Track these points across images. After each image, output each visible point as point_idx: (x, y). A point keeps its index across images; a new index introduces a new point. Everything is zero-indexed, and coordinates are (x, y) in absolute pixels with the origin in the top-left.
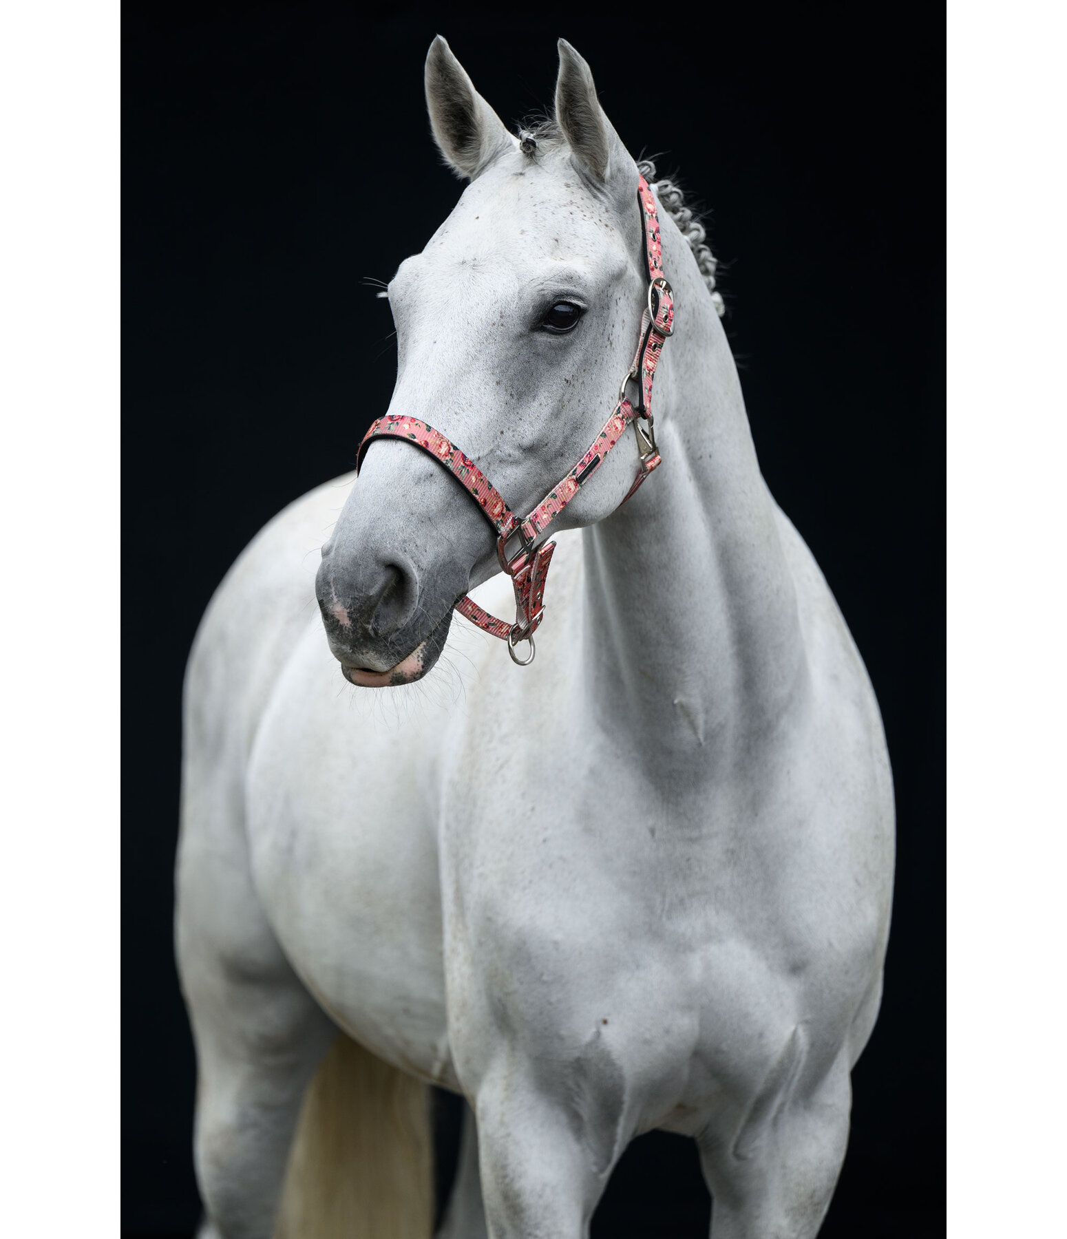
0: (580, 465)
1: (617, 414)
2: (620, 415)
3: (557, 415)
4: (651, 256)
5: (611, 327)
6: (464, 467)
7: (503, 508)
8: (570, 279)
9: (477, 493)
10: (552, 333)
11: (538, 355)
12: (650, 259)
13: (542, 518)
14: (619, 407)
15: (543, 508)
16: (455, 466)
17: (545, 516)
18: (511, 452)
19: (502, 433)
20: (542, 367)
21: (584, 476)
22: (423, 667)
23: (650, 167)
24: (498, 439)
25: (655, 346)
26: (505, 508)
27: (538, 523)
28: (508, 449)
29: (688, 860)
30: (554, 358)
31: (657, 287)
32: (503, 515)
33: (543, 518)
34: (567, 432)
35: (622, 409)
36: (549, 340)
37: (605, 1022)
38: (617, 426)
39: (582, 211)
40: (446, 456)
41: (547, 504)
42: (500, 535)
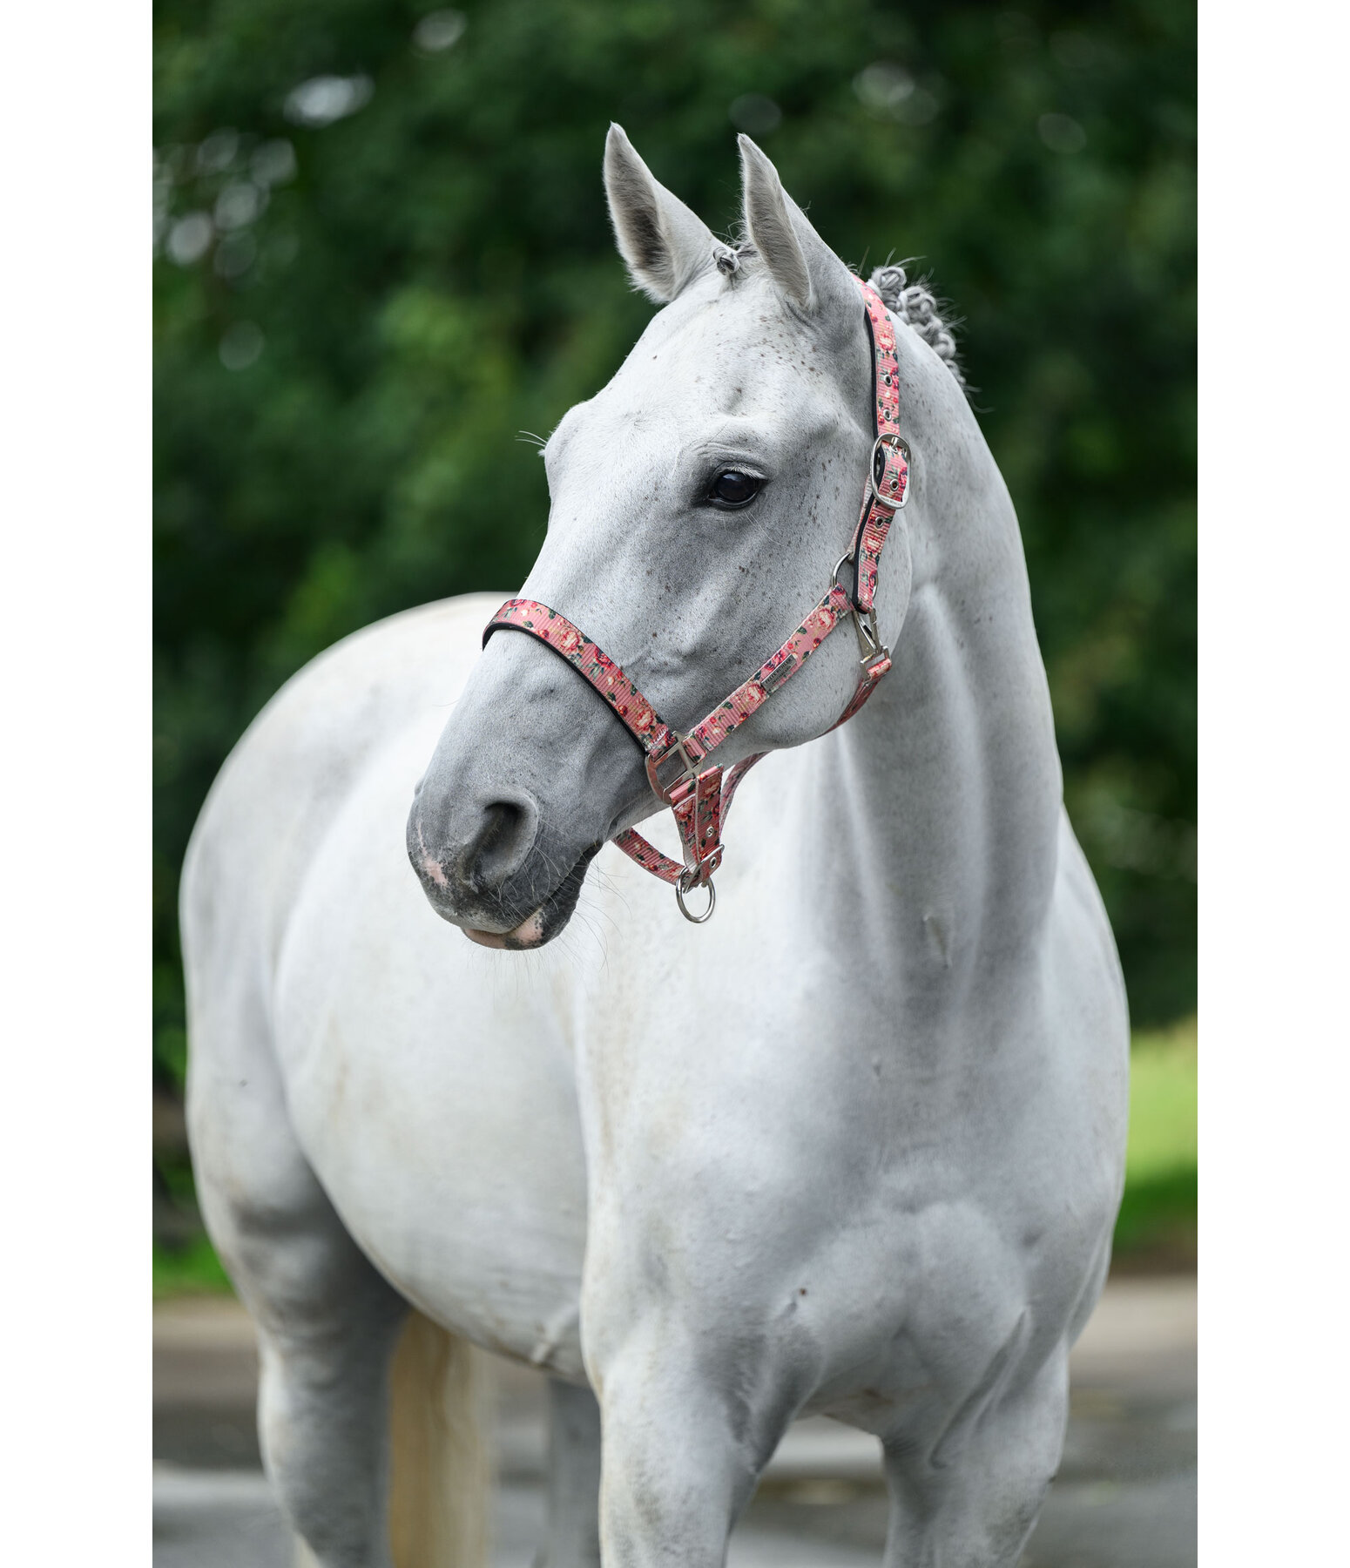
0: (766, 667)
1: (823, 605)
2: (829, 607)
3: (728, 612)
4: (881, 405)
5: (815, 498)
6: (597, 665)
7: (652, 720)
8: (743, 441)
9: (614, 698)
10: (721, 508)
11: (703, 536)
12: (879, 409)
13: (711, 733)
14: (828, 597)
15: (713, 720)
16: (586, 662)
17: (716, 731)
18: (667, 659)
19: (655, 635)
20: (710, 551)
21: (773, 680)
22: (543, 935)
23: (899, 275)
24: (649, 643)
25: (880, 521)
26: (655, 720)
27: (706, 738)
28: (662, 656)
29: (916, 1105)
30: (726, 540)
31: (885, 446)
32: (652, 728)
33: (714, 733)
34: (746, 632)
35: (832, 600)
36: (717, 518)
37: (803, 1292)
38: (824, 620)
39: (778, 352)
40: (572, 650)
41: (718, 715)
42: (647, 753)
